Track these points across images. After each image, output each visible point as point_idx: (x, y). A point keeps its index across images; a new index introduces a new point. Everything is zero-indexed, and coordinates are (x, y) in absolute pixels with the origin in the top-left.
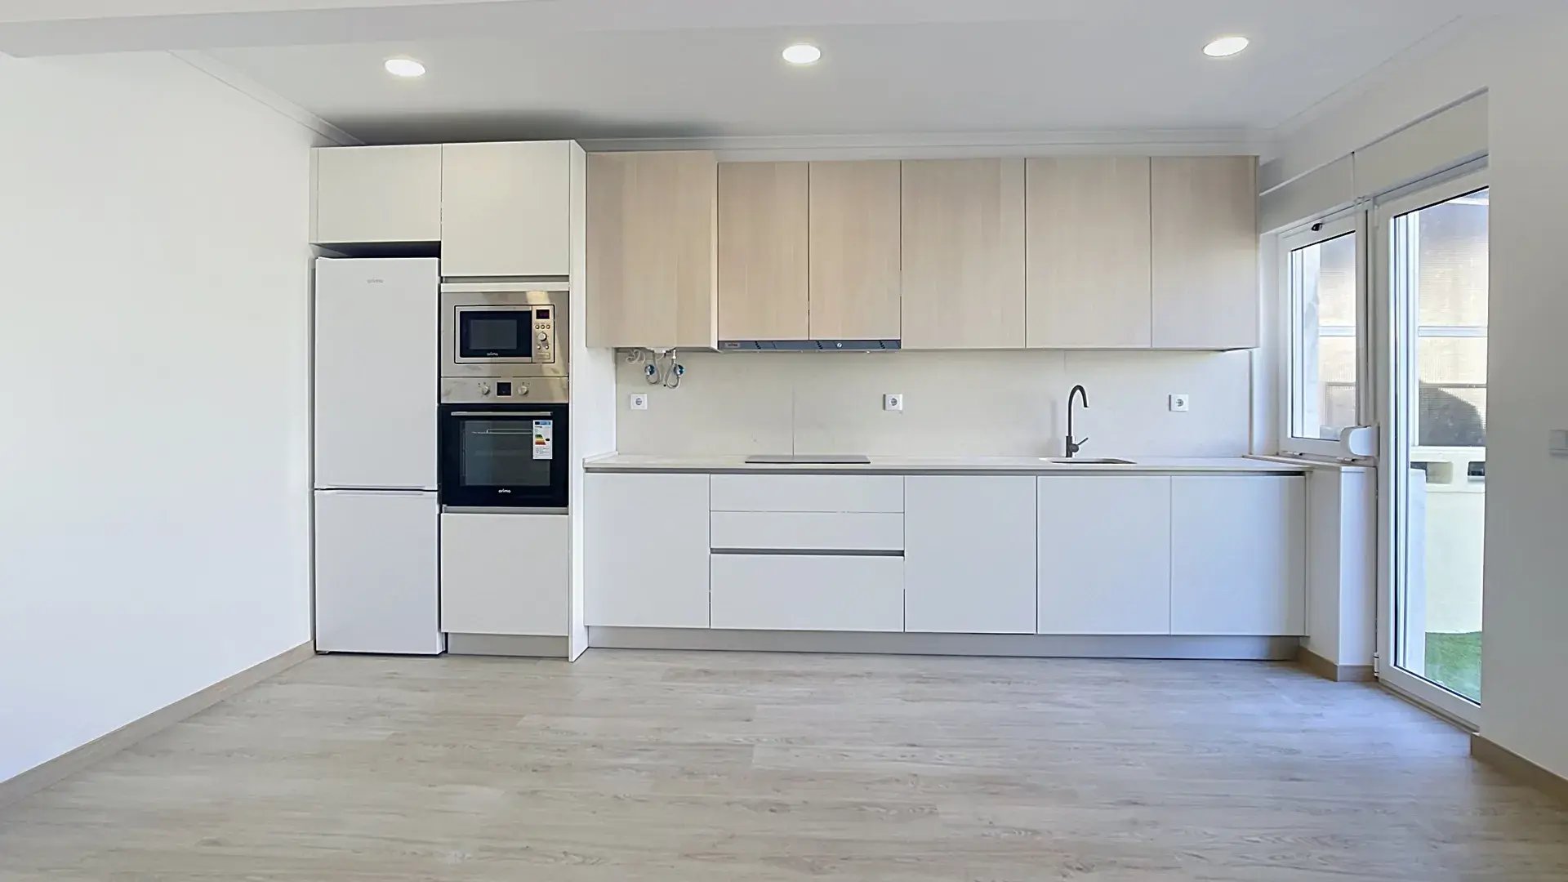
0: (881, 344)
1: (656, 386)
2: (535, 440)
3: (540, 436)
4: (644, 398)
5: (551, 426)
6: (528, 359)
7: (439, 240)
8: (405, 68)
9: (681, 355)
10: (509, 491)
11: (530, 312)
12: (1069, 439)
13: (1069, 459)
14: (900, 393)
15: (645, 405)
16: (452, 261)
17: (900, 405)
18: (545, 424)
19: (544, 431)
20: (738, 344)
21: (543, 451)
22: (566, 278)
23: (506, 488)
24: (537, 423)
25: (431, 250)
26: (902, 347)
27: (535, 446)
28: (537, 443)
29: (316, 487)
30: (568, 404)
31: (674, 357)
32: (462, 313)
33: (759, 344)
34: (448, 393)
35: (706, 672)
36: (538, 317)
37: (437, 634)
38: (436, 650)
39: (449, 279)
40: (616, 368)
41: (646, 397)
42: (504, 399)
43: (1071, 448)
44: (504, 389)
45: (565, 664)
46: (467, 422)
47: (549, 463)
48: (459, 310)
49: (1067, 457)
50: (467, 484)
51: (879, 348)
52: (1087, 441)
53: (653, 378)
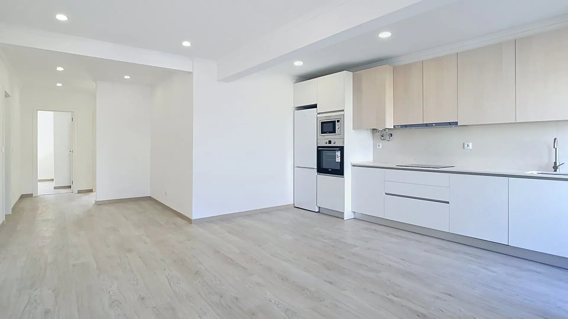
0: (450, 124)
1: (383, 141)
2: (336, 156)
3: (337, 155)
4: (381, 145)
5: (340, 153)
6: (335, 134)
7: (316, 103)
8: (298, 63)
9: (389, 130)
10: (331, 170)
11: (335, 121)
12: (555, 163)
13: (555, 173)
14: (470, 142)
15: (381, 147)
16: (319, 109)
17: (471, 147)
18: (339, 152)
19: (338, 154)
20: (400, 126)
21: (338, 160)
22: (343, 110)
23: (330, 169)
24: (337, 152)
25: (315, 106)
26: (458, 125)
27: (337, 158)
28: (337, 157)
29: (295, 166)
30: (343, 147)
31: (387, 131)
32: (321, 122)
33: (407, 126)
34: (319, 143)
35: (375, 230)
36: (337, 122)
37: (316, 207)
38: (316, 210)
39: (319, 114)
40: (373, 135)
41: (381, 144)
42: (330, 145)
43: (555, 168)
44: (330, 142)
45: (343, 220)
46: (324, 151)
47: (339, 163)
48: (321, 121)
49: (554, 171)
50: (324, 167)
51: (449, 125)
52: (563, 165)
53: (382, 138)
